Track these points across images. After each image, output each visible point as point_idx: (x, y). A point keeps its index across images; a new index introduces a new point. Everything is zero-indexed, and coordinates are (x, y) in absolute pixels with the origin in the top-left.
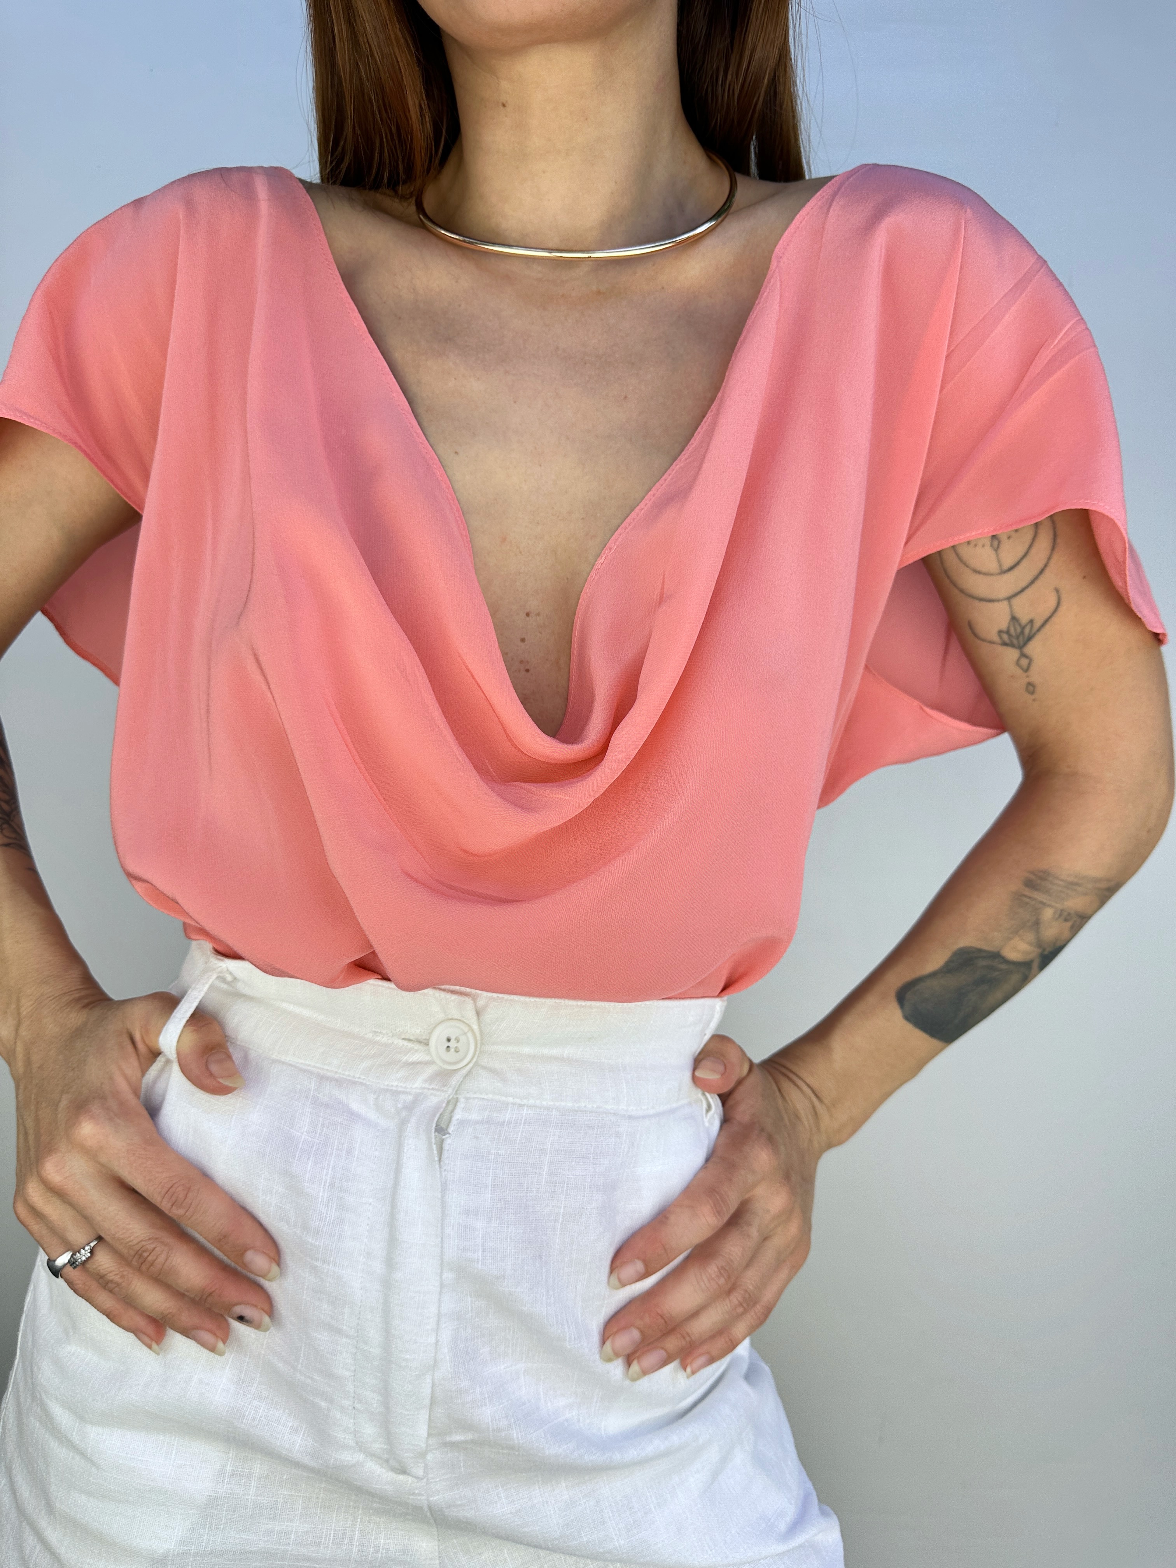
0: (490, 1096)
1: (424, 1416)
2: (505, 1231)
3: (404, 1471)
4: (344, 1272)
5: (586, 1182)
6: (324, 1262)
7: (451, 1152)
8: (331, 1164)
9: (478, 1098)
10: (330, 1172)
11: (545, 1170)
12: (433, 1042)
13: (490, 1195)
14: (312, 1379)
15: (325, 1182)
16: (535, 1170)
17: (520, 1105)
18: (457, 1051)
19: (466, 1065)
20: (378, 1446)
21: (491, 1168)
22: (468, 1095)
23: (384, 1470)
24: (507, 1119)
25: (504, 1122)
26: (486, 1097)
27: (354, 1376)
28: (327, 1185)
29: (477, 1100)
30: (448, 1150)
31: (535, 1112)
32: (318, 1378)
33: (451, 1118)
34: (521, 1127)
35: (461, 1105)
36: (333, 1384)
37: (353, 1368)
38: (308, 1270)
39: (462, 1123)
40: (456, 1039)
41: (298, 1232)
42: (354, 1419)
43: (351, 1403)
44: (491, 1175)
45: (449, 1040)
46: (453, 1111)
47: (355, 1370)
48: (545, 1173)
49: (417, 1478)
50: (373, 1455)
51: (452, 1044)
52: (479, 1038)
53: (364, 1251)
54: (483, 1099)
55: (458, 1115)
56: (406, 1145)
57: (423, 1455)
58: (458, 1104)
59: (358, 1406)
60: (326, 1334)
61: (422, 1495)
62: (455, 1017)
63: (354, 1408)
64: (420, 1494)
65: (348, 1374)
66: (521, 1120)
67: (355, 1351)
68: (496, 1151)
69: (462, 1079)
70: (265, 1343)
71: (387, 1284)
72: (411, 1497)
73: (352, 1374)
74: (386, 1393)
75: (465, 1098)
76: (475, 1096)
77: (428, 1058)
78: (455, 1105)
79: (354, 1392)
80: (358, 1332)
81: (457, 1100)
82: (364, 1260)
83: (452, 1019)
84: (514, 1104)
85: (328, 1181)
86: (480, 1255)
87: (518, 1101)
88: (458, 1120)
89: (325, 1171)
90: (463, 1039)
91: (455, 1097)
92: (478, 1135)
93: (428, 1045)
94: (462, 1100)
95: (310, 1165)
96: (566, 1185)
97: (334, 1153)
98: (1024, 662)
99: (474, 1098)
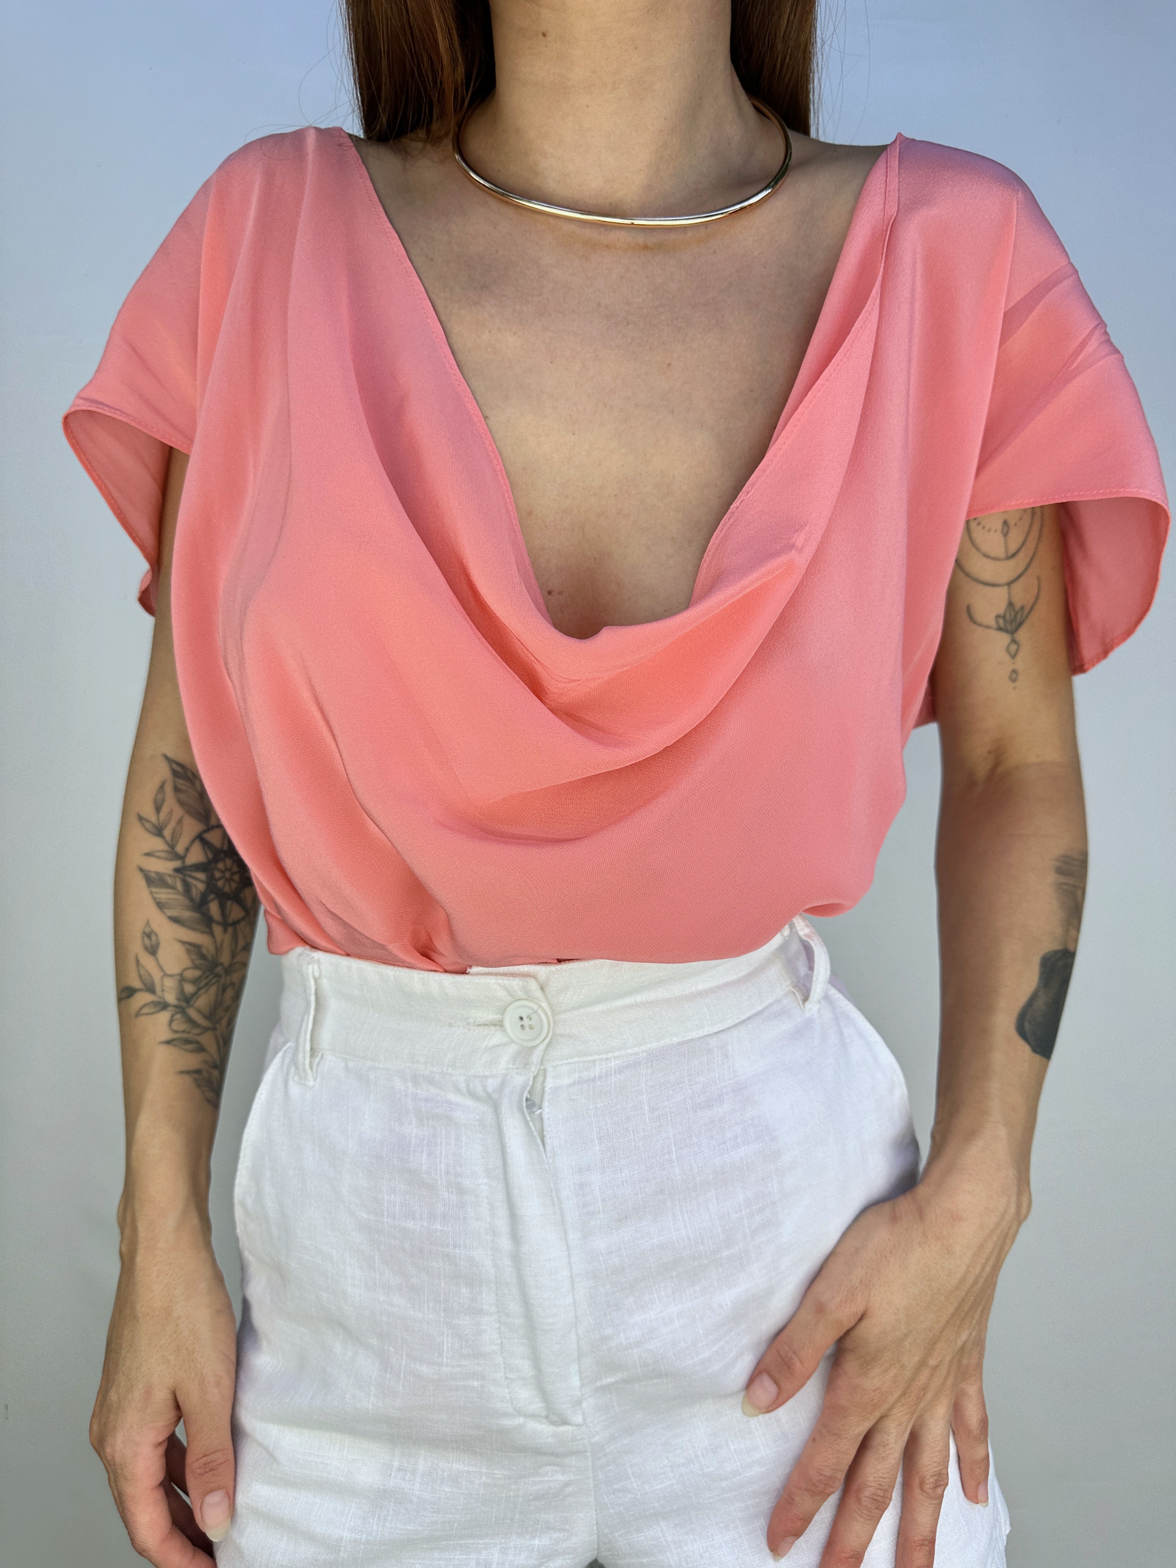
0: (576, 1059)
1: (574, 1368)
2: (620, 1176)
3: (565, 1422)
4: (475, 1253)
5: (687, 1105)
6: (455, 1246)
7: (552, 1119)
8: (443, 1152)
9: (565, 1064)
10: (443, 1160)
11: (646, 1109)
12: (507, 1024)
13: (598, 1148)
14: (460, 1366)
15: (441, 1170)
16: (636, 1112)
17: (607, 1059)
18: (531, 1027)
19: (544, 1040)
20: (537, 1406)
21: (594, 1123)
22: (554, 1064)
23: (544, 1426)
24: (597, 1075)
25: (595, 1078)
26: (572, 1061)
27: (502, 1348)
28: (443, 1173)
29: (564, 1066)
30: (548, 1119)
31: (623, 1061)
32: (466, 1363)
33: (543, 1088)
34: (613, 1077)
35: (549, 1075)
36: (482, 1362)
37: (499, 1342)
38: (441, 1259)
39: (556, 1089)
40: (528, 1017)
41: (425, 1224)
42: (508, 1388)
43: (503, 1374)
44: (595, 1129)
45: (521, 1018)
46: (544, 1082)
47: (502, 1343)
48: (646, 1111)
49: (577, 1425)
50: (533, 1416)
51: (526, 1022)
52: (549, 1013)
53: (490, 1229)
54: (570, 1063)
55: (550, 1084)
56: (504, 1126)
57: (579, 1403)
58: (547, 1074)
59: (509, 1375)
60: (467, 1318)
61: (584, 1439)
62: (522, 997)
63: (506, 1378)
64: (582, 1439)
65: (495, 1348)
66: (611, 1072)
67: (498, 1326)
68: (594, 1106)
69: (542, 1053)
70: (404, 1353)
71: (517, 1258)
72: (574, 1443)
73: (500, 1347)
74: (536, 1358)
75: (553, 1067)
76: (561, 1062)
77: (505, 1040)
78: (545, 1076)
79: (504, 1363)
80: (498, 1307)
81: (545, 1070)
82: (491, 1238)
83: (519, 1000)
84: (601, 1060)
85: (443, 1170)
86: (600, 1205)
87: (604, 1056)
88: (551, 1088)
89: (439, 1159)
90: (534, 1017)
91: (542, 1068)
92: (573, 1097)
93: (503, 1026)
94: (550, 1069)
95: (424, 1158)
96: (669, 1115)
97: (444, 1142)
98: (1013, 647)
99: (561, 1065)
